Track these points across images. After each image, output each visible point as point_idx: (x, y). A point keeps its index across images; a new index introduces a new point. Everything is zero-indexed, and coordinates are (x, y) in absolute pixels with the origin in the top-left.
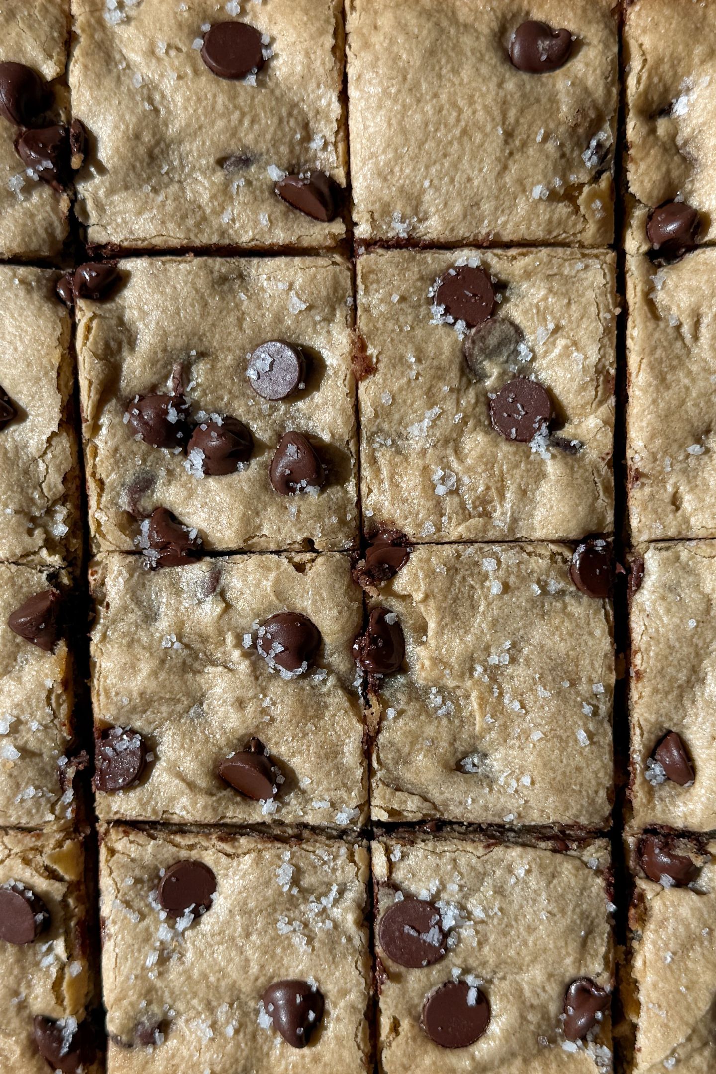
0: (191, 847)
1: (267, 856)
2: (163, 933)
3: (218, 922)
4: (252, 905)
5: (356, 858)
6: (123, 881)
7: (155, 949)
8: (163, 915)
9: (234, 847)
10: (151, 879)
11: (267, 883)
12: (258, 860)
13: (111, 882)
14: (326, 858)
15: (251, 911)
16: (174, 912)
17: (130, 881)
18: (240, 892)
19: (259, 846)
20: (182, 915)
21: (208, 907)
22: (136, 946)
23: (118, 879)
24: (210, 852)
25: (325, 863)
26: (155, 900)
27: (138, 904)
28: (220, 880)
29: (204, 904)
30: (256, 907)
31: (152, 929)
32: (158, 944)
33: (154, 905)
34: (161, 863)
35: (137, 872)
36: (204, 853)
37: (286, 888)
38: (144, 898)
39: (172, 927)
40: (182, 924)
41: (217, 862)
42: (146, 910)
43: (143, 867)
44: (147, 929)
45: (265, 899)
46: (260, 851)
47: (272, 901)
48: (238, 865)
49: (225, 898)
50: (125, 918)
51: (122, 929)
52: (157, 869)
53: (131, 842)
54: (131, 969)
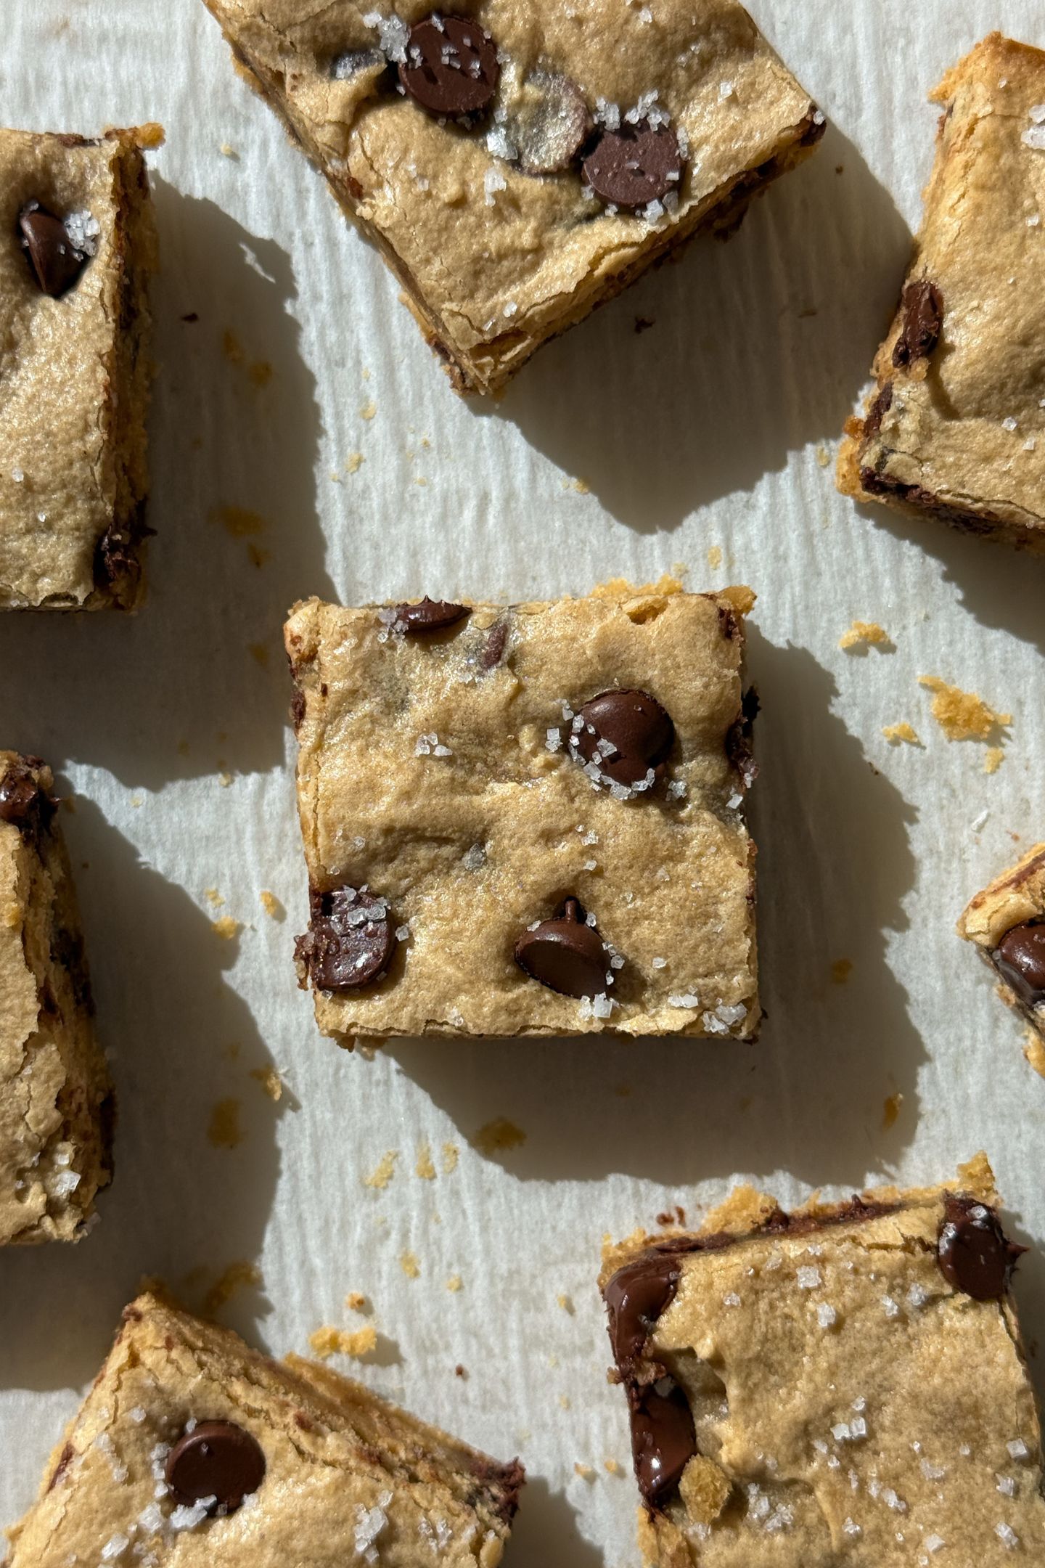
0: (251, 1412)
1: (358, 1483)
2: (149, 1517)
3: (236, 1543)
4: (298, 1543)
5: (484, 1553)
6: (128, 1409)
7: (125, 1533)
8: (161, 1491)
9: (314, 1444)
10: (170, 1425)
11: (339, 1524)
12: (340, 1486)
13: (111, 1402)
14: (440, 1530)
15: (293, 1552)
16: (180, 1495)
17: (138, 1416)
18: (291, 1517)
19: (352, 1463)
20: (190, 1504)
21: (231, 1511)
22: (100, 1516)
23: (123, 1405)
24: (279, 1434)
25: (435, 1536)
26: (161, 1460)
27: (131, 1455)
28: (270, 1481)
29: (229, 1504)
30: (303, 1551)
31: (136, 1502)
32: (133, 1528)
33: (155, 1466)
34: (196, 1411)
35: (156, 1406)
36: (267, 1431)
37: (361, 1548)
38: (145, 1449)
39: (166, 1514)
40: (183, 1518)
41: (279, 1455)
42: (140, 1469)
43: (168, 1404)
44: (128, 1499)
45: (322, 1546)
46: (349, 1470)
47: (331, 1553)
48: (309, 1475)
49: (265, 1513)
50: (105, 1466)
51: (94, 1481)
52: (185, 1417)
53: (169, 1361)
54: (78, 1545)
